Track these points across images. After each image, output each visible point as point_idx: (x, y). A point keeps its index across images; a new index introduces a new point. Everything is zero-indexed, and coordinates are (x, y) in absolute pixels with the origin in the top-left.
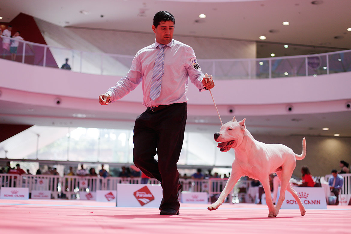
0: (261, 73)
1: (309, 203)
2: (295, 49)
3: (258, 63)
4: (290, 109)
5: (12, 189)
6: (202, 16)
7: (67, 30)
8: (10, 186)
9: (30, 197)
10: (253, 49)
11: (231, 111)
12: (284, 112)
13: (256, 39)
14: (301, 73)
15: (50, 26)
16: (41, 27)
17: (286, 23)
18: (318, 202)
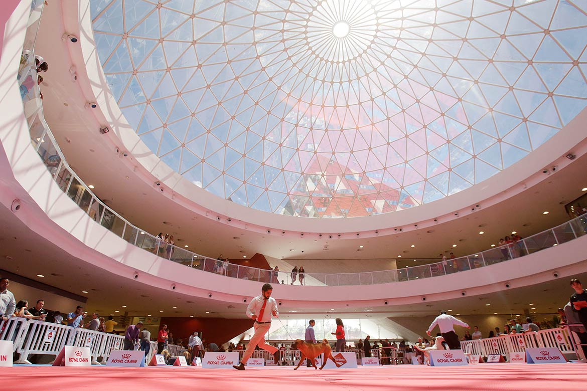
0: (402, 278)
1: (454, 361)
2: (421, 261)
3: (398, 271)
4: (424, 299)
5: (254, 359)
6: (362, 247)
7: (283, 261)
8: (253, 358)
9: (265, 365)
10: (394, 263)
11: (386, 303)
12: (421, 301)
13: (396, 258)
14: (427, 275)
15: (273, 259)
16: (269, 261)
17: (413, 246)
18: (461, 360)
